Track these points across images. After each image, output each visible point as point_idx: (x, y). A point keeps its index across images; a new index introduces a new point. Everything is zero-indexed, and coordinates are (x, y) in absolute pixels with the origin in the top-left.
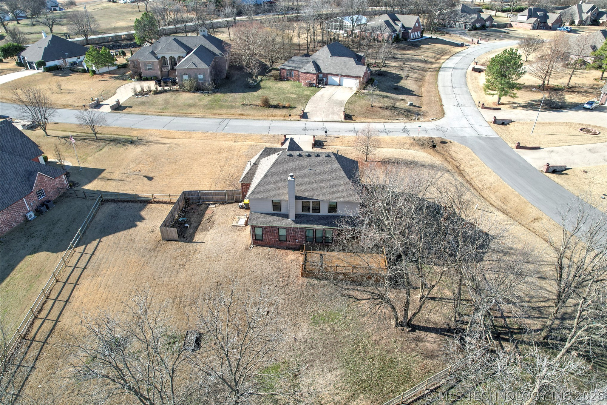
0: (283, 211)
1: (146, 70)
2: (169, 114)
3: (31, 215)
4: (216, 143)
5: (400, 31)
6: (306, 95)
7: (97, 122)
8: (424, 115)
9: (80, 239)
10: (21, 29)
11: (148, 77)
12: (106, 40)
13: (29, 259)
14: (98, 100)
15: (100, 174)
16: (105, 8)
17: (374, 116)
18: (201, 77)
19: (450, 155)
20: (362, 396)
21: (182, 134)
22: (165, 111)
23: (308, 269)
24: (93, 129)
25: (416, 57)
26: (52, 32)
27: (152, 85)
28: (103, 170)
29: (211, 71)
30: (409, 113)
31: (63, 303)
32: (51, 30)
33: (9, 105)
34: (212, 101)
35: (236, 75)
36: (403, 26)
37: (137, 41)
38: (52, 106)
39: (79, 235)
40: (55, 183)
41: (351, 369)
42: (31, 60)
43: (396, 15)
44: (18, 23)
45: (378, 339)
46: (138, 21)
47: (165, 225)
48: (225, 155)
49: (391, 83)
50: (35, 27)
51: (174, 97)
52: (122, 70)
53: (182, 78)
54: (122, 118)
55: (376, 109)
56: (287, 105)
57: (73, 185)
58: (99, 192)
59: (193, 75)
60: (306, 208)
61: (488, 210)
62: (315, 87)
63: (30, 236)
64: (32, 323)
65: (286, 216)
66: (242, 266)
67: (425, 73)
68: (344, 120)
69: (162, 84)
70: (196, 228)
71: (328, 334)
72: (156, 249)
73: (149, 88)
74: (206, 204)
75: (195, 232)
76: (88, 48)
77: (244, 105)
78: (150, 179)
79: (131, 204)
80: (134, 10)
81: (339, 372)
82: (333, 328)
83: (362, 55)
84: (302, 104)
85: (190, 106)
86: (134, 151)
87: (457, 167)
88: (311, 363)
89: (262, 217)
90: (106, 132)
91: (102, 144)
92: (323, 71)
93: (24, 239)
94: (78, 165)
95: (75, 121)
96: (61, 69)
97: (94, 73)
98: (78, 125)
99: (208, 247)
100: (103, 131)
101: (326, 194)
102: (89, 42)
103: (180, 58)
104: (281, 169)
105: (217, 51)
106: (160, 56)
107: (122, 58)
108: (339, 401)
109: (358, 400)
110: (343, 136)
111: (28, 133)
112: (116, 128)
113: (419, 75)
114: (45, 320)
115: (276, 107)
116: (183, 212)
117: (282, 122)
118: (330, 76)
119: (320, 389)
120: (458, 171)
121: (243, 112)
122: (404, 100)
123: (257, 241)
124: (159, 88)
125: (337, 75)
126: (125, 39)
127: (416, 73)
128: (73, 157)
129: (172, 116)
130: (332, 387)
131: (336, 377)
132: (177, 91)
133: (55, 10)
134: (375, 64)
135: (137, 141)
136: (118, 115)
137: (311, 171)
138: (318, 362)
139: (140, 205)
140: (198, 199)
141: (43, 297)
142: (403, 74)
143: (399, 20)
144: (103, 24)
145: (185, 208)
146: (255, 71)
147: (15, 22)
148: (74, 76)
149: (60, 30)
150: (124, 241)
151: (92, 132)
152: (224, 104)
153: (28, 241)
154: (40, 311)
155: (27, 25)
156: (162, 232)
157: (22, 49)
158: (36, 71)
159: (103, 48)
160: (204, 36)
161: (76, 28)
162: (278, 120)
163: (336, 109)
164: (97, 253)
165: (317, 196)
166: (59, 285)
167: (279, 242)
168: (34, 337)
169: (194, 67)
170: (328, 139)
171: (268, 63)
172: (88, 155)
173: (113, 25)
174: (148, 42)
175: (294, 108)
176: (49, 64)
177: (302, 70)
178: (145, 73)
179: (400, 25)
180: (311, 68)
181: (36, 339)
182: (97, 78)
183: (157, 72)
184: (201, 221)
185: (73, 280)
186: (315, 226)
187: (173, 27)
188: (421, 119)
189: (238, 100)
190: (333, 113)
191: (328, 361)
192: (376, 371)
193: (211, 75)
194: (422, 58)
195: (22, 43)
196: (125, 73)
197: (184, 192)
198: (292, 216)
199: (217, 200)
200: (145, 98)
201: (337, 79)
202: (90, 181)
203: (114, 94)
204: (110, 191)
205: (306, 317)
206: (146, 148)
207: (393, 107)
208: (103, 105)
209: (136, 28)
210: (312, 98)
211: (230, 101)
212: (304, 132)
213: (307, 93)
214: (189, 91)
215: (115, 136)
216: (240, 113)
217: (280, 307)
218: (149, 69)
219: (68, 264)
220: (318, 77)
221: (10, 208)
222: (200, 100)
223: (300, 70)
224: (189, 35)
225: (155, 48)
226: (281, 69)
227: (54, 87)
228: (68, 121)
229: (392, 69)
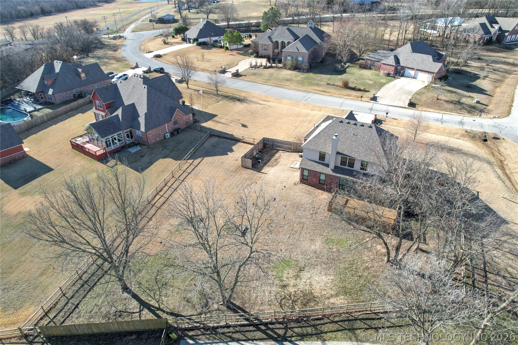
0: (326, 161)
1: (262, 50)
2: (270, 84)
3: (168, 135)
4: (297, 110)
5: (495, 34)
6: (382, 83)
7: (220, 83)
8: (488, 112)
9: (192, 155)
10: (190, 16)
11: (263, 55)
12: (241, 26)
13: (161, 161)
14: (225, 68)
15: (213, 118)
16: (247, 2)
17: (437, 108)
18: (300, 59)
19: (498, 150)
20: (342, 297)
21: (275, 99)
22: (268, 81)
23: (334, 206)
24: (216, 87)
25: (505, 59)
26: (208, 18)
27: (264, 61)
28: (215, 116)
29: (309, 56)
30: (472, 109)
31: (173, 190)
32: (208, 17)
33: (171, 66)
34: (305, 78)
35: (330, 60)
36: (500, 29)
37: (262, 28)
38: (195, 69)
39: (191, 152)
40: (185, 118)
41: (341, 278)
42: (190, 37)
43: (496, 18)
44: (189, 12)
45: (369, 266)
46: (265, 13)
47: (245, 156)
48: (301, 119)
49: (465, 81)
50: (198, 15)
51: (277, 72)
52: (246, 49)
53: (286, 58)
54: (237, 83)
55: (440, 101)
56: (362, 89)
57: (196, 121)
58: (209, 129)
59: (295, 57)
60: (343, 163)
61: (515, 201)
62: (392, 77)
63: (165, 147)
64: (155, 196)
65: (327, 165)
66: (288, 194)
67: (508, 75)
68: (407, 107)
69: (271, 61)
70: (265, 164)
71: (334, 252)
72: (236, 171)
73: (261, 63)
74: (277, 150)
75: (264, 166)
76: (227, 31)
77: (328, 84)
78: (244, 126)
79: (228, 140)
80: (267, 4)
81: (332, 277)
82: (339, 250)
83: (444, 53)
84: (376, 89)
85: (287, 80)
86: (239, 106)
87: (501, 161)
88: (314, 266)
89: (310, 163)
90: (225, 91)
91: (220, 98)
92: (402, 64)
93: (162, 149)
94: (201, 110)
95: (206, 80)
96: (207, 44)
97: (227, 49)
98: (207, 83)
99: (269, 177)
100: (223, 89)
101: (361, 154)
102: (230, 26)
103: (289, 43)
104: (332, 130)
105: (318, 40)
106: (274, 40)
107: (248, 40)
108: (324, 294)
109: (339, 298)
110: (401, 119)
111: (178, 85)
112: (232, 89)
113: (499, 77)
114: (162, 196)
115: (354, 89)
116: (260, 151)
117: (354, 101)
118: (407, 70)
119: (314, 283)
120: (500, 165)
121: (325, 90)
122: (472, 98)
123: (304, 180)
124: (268, 64)
125: (413, 69)
126: (254, 26)
127: (498, 74)
128: (200, 104)
129: (272, 86)
130: (323, 284)
131: (329, 279)
132: (281, 68)
133: (214, 2)
134: (457, 63)
135: (243, 100)
136: (236, 80)
137: (354, 136)
138: (319, 267)
139: (233, 142)
140: (273, 145)
141: (163, 184)
142: (482, 74)
143: (497, 23)
144: (241, 14)
145: (262, 149)
146: (345, 59)
147: (188, 11)
148: (214, 50)
149: (212, 17)
150: (217, 162)
151: (215, 89)
152: (313, 81)
153: (163, 150)
154: (160, 191)
155: (194, 13)
156: (242, 161)
157: (187, 29)
158: (192, 45)
159: (236, 31)
160: (311, 27)
161: (223, 16)
162: (351, 99)
163: (404, 97)
164: (199, 166)
165: (353, 155)
166: (173, 180)
167: (319, 184)
168: (155, 204)
169: (297, 51)
170: (387, 120)
171: (358, 54)
172: (209, 104)
173: (249, 15)
174: (270, 29)
175: (369, 91)
176: (201, 40)
177: (384, 62)
178: (261, 52)
179: (496, 27)
180: (391, 61)
181: (155, 205)
182: (228, 52)
183: (270, 53)
184: (270, 160)
185: (181, 178)
186: (347, 177)
187: (291, 18)
188: (483, 115)
189: (325, 80)
190: (400, 100)
191: (326, 268)
192: (359, 285)
193: (309, 59)
194: (511, 61)
195: (188, 25)
196: (248, 51)
197: (264, 138)
198: (332, 166)
199: (285, 148)
200: (257, 71)
201: (412, 73)
202: (207, 121)
203: (236, 65)
204: (217, 129)
205: (321, 237)
206: (248, 105)
207: (459, 102)
208: (227, 72)
209: (263, 18)
210: (386, 86)
211: (318, 80)
212: (369, 111)
213: (383, 81)
214: (290, 69)
215: (230, 94)
216: (323, 90)
217: (305, 226)
218: (264, 49)
219: (181, 169)
220: (396, 69)
221: (158, 128)
222: (296, 77)
223: (382, 62)
224: (301, 26)
225: (272, 34)
226: (367, 59)
227: (200, 56)
228: (203, 80)
229: (473, 69)
